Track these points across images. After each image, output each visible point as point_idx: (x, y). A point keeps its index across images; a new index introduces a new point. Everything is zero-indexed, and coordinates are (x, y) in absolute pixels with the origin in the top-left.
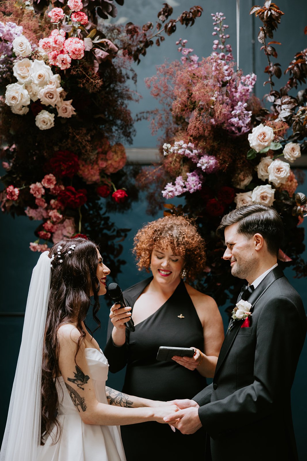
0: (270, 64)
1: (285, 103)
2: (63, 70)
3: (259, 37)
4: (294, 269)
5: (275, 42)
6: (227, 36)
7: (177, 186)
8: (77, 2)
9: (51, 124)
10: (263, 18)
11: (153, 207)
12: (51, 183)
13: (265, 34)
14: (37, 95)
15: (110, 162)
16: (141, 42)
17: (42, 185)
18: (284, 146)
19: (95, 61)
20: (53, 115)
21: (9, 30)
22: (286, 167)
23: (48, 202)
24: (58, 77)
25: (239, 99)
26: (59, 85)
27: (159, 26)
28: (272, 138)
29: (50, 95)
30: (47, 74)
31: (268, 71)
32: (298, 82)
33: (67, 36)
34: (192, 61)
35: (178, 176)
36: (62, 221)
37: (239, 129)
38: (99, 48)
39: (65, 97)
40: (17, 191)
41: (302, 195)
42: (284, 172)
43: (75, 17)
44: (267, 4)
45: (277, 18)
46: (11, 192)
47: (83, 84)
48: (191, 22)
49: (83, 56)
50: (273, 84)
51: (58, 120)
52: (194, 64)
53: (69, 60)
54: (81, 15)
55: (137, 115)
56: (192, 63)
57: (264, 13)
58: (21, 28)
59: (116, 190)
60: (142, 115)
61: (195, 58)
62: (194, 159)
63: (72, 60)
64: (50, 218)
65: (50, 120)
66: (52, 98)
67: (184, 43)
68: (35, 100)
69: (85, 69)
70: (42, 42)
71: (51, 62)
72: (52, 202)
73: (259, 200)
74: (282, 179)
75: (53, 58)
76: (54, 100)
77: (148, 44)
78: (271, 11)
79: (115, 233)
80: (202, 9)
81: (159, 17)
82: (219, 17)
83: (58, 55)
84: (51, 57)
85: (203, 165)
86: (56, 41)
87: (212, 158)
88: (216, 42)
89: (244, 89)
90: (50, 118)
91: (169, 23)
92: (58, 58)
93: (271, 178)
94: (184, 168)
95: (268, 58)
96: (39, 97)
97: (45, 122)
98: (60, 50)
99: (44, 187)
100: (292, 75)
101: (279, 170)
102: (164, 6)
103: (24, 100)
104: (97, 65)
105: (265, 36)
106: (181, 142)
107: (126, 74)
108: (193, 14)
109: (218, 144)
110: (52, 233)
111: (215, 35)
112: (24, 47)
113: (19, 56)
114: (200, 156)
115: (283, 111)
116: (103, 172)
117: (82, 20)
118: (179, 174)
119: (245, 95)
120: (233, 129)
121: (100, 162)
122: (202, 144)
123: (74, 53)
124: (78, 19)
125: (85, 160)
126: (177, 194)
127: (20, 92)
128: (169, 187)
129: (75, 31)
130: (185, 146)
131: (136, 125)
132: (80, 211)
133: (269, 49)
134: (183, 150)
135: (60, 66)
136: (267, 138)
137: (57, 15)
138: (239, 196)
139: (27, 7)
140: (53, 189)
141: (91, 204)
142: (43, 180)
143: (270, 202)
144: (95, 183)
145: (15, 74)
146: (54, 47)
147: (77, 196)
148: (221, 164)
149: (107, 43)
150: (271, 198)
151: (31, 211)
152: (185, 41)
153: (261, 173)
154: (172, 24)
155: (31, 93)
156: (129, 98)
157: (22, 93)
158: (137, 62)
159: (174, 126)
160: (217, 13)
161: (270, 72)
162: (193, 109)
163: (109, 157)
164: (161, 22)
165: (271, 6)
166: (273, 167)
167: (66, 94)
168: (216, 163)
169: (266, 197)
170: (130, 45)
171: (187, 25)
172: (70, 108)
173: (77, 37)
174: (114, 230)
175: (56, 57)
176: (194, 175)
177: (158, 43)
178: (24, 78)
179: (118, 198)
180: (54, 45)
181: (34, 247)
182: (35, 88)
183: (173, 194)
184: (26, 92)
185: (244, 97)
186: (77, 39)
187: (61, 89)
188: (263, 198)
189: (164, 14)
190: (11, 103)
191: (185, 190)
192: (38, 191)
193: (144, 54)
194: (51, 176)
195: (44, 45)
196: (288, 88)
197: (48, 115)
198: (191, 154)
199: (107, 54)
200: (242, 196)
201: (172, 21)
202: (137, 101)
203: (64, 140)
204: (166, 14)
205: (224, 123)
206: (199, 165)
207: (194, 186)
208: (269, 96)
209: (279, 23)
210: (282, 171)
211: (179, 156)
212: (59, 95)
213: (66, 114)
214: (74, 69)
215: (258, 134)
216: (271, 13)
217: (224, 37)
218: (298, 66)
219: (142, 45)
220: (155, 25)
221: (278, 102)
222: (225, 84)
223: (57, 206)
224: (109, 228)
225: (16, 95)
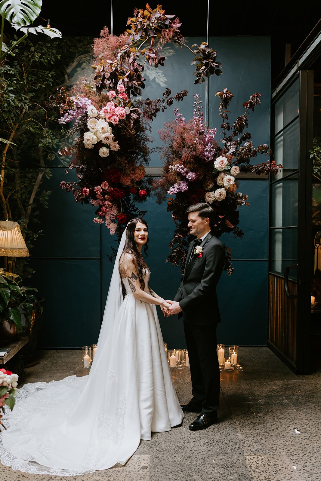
0: (224, 123)
1: (233, 145)
2: (114, 125)
3: (219, 109)
4: (233, 233)
5: (227, 111)
6: (201, 107)
7: (175, 188)
8: (122, 87)
9: (107, 154)
10: (222, 98)
11: (160, 199)
12: (106, 186)
13: (222, 107)
14: (100, 138)
15: (136, 175)
16: (154, 109)
17: (101, 187)
18: (231, 168)
19: (131, 120)
20: (109, 149)
21: (85, 102)
22: (233, 179)
23: (104, 196)
24: (111, 129)
25: (207, 141)
26: (112, 133)
27: (164, 100)
28: (227, 164)
29: (107, 138)
30: (106, 127)
31: (222, 126)
32: (238, 133)
33: (116, 106)
34: (182, 120)
35: (175, 183)
36: (112, 207)
37: (208, 158)
38: (133, 113)
39: (114, 140)
40: (88, 190)
41: (241, 194)
42: (232, 181)
43: (121, 96)
44: (225, 90)
45: (230, 98)
46: (85, 191)
47: (125, 133)
48: (181, 99)
49: (125, 117)
50: (225, 134)
51: (111, 152)
52: (183, 122)
53: (118, 119)
54: (124, 95)
55: (151, 149)
56: (182, 121)
57: (223, 95)
58: (90, 101)
59: (140, 190)
60: (154, 149)
61: (183, 119)
62: (184, 174)
63: (119, 119)
64: (104, 205)
65: (107, 152)
66: (108, 140)
67: (177, 110)
68: (99, 141)
69: (126, 125)
70: (103, 109)
71: (107, 120)
72: (106, 196)
73: (218, 196)
74: (231, 185)
75: (109, 118)
76: (109, 141)
77: (157, 110)
78: (227, 94)
79: (138, 213)
80: (187, 92)
81: (163, 96)
82: (198, 97)
83: (111, 116)
84: (107, 118)
85: (190, 177)
86: (111, 109)
87: (194, 174)
88: (195, 110)
89: (210, 136)
90: (107, 151)
91: (169, 99)
92: (112, 118)
93: (225, 184)
94: (178, 179)
95: (223, 120)
96: (101, 139)
97: (104, 153)
98: (113, 114)
99: (102, 188)
100: (235, 129)
101: (229, 180)
102: (166, 90)
103: (94, 141)
104: (132, 122)
105: (223, 108)
106: (178, 165)
107: (145, 127)
108: (182, 95)
109: (197, 166)
110: (105, 213)
111: (195, 106)
112: (93, 112)
113: (90, 117)
114: (187, 173)
115: (232, 149)
116: (132, 180)
117: (124, 97)
118: (175, 182)
119: (210, 140)
120: (205, 158)
121: (131, 175)
122: (188, 166)
123: (121, 116)
124: (122, 97)
125: (124, 174)
126: (175, 192)
127: (91, 136)
128: (171, 189)
129: (120, 103)
130: (180, 167)
131: (151, 155)
132: (121, 202)
133: (224, 115)
134: (179, 169)
135: (113, 123)
136: (224, 163)
137: (112, 94)
138: (207, 194)
139: (91, 89)
140: (107, 189)
141: (126, 198)
142: (102, 184)
143: (224, 197)
144: (128, 186)
145: (88, 127)
146: (110, 112)
147: (120, 194)
148: (199, 177)
149: (137, 110)
150: (224, 195)
151: (93, 201)
152: (178, 109)
153: (219, 182)
154: (171, 100)
155: (97, 137)
156: (148, 140)
157: (92, 138)
158: (152, 120)
159: (171, 156)
160: (196, 94)
161: (224, 127)
162: (184, 147)
163: (136, 172)
164: (165, 99)
165: (227, 91)
166: (226, 178)
167: (115, 138)
168: (196, 176)
169: (222, 194)
170: (148, 111)
171: (179, 100)
172: (117, 145)
173: (122, 107)
174: (138, 211)
175: (111, 118)
176: (184, 183)
177: (163, 111)
178: (93, 129)
179: (142, 194)
180: (110, 111)
181: (96, 221)
182: (99, 134)
183: (174, 192)
184: (95, 137)
185: (210, 141)
186: (122, 108)
187: (112, 135)
188: (221, 195)
189: (166, 94)
190: (86, 143)
191: (180, 190)
192: (99, 190)
193: (155, 116)
194: (106, 182)
195: (105, 111)
196: (233, 136)
197: (106, 149)
198: (183, 171)
199: (137, 116)
200: (209, 194)
201: (171, 98)
202: (152, 142)
203: (113, 163)
204: (168, 94)
205: (200, 155)
206: (187, 177)
207: (184, 188)
208: (223, 140)
209: (230, 101)
210: (231, 181)
211: (175, 172)
212: (112, 138)
213: (115, 149)
214: (120, 124)
215: (219, 161)
216: (227, 96)
217: (200, 108)
218: (238, 125)
219: (154, 111)
220: (161, 100)
221: (229, 144)
222: (201, 134)
223: (109, 198)
224: (135, 211)
225: (90, 138)
